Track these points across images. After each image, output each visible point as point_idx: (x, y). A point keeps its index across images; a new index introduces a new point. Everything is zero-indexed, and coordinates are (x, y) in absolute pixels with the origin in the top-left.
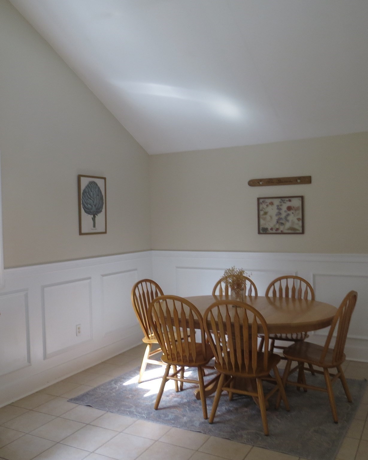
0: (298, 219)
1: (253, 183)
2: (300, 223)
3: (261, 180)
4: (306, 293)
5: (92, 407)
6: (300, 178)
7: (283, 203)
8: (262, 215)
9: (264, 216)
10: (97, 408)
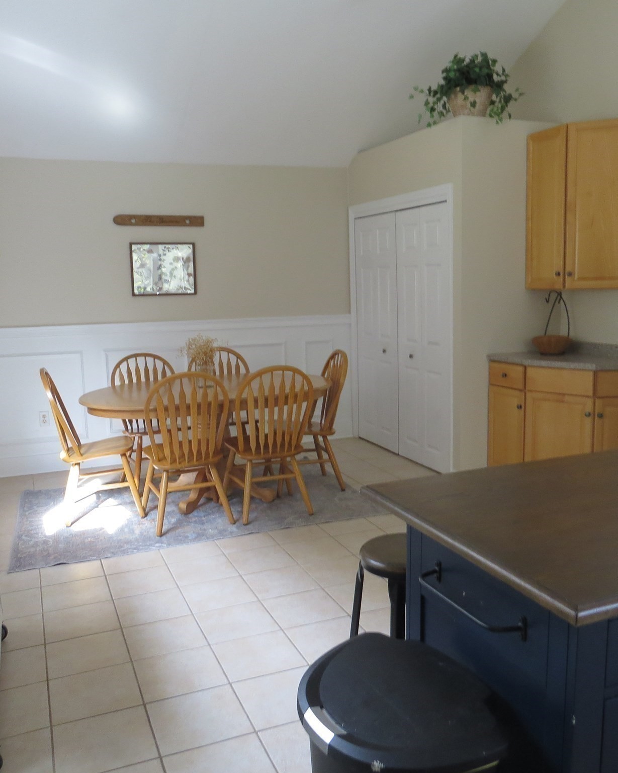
0: (189, 275)
1: (121, 220)
2: (192, 279)
3: (135, 217)
4: (237, 367)
5: (67, 563)
6: (190, 218)
7: (167, 252)
8: (138, 268)
9: (140, 270)
10: (74, 562)
